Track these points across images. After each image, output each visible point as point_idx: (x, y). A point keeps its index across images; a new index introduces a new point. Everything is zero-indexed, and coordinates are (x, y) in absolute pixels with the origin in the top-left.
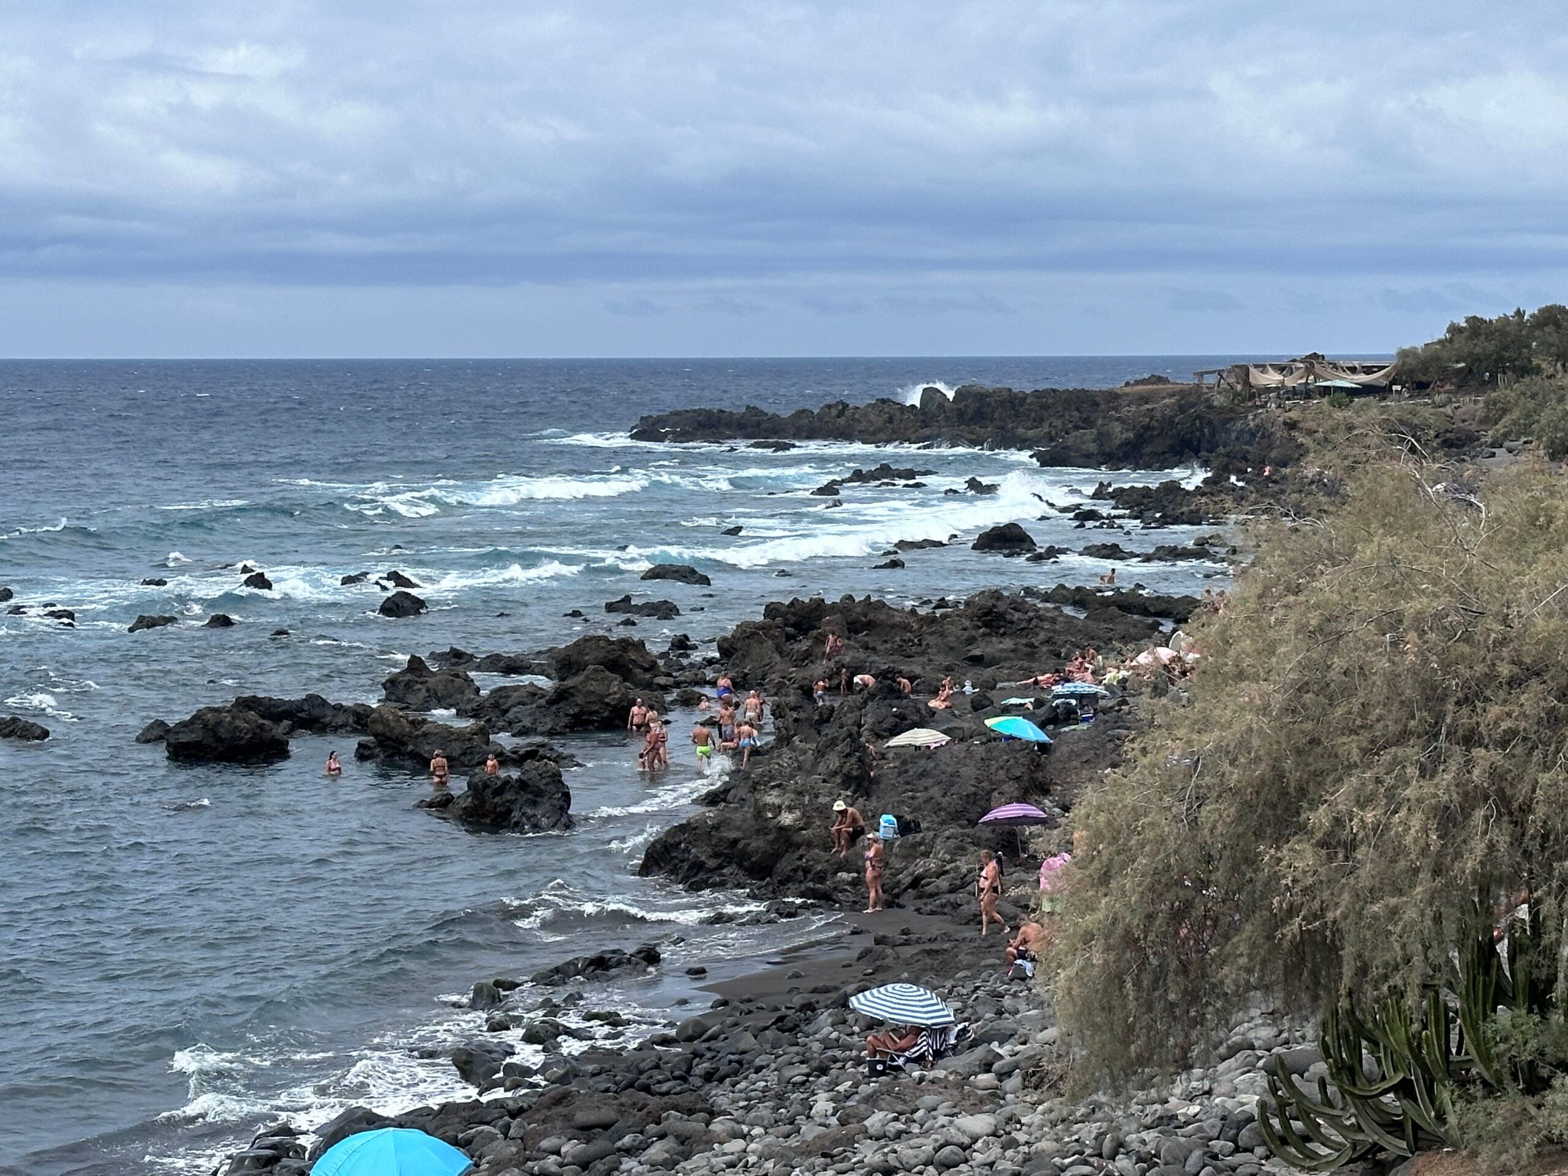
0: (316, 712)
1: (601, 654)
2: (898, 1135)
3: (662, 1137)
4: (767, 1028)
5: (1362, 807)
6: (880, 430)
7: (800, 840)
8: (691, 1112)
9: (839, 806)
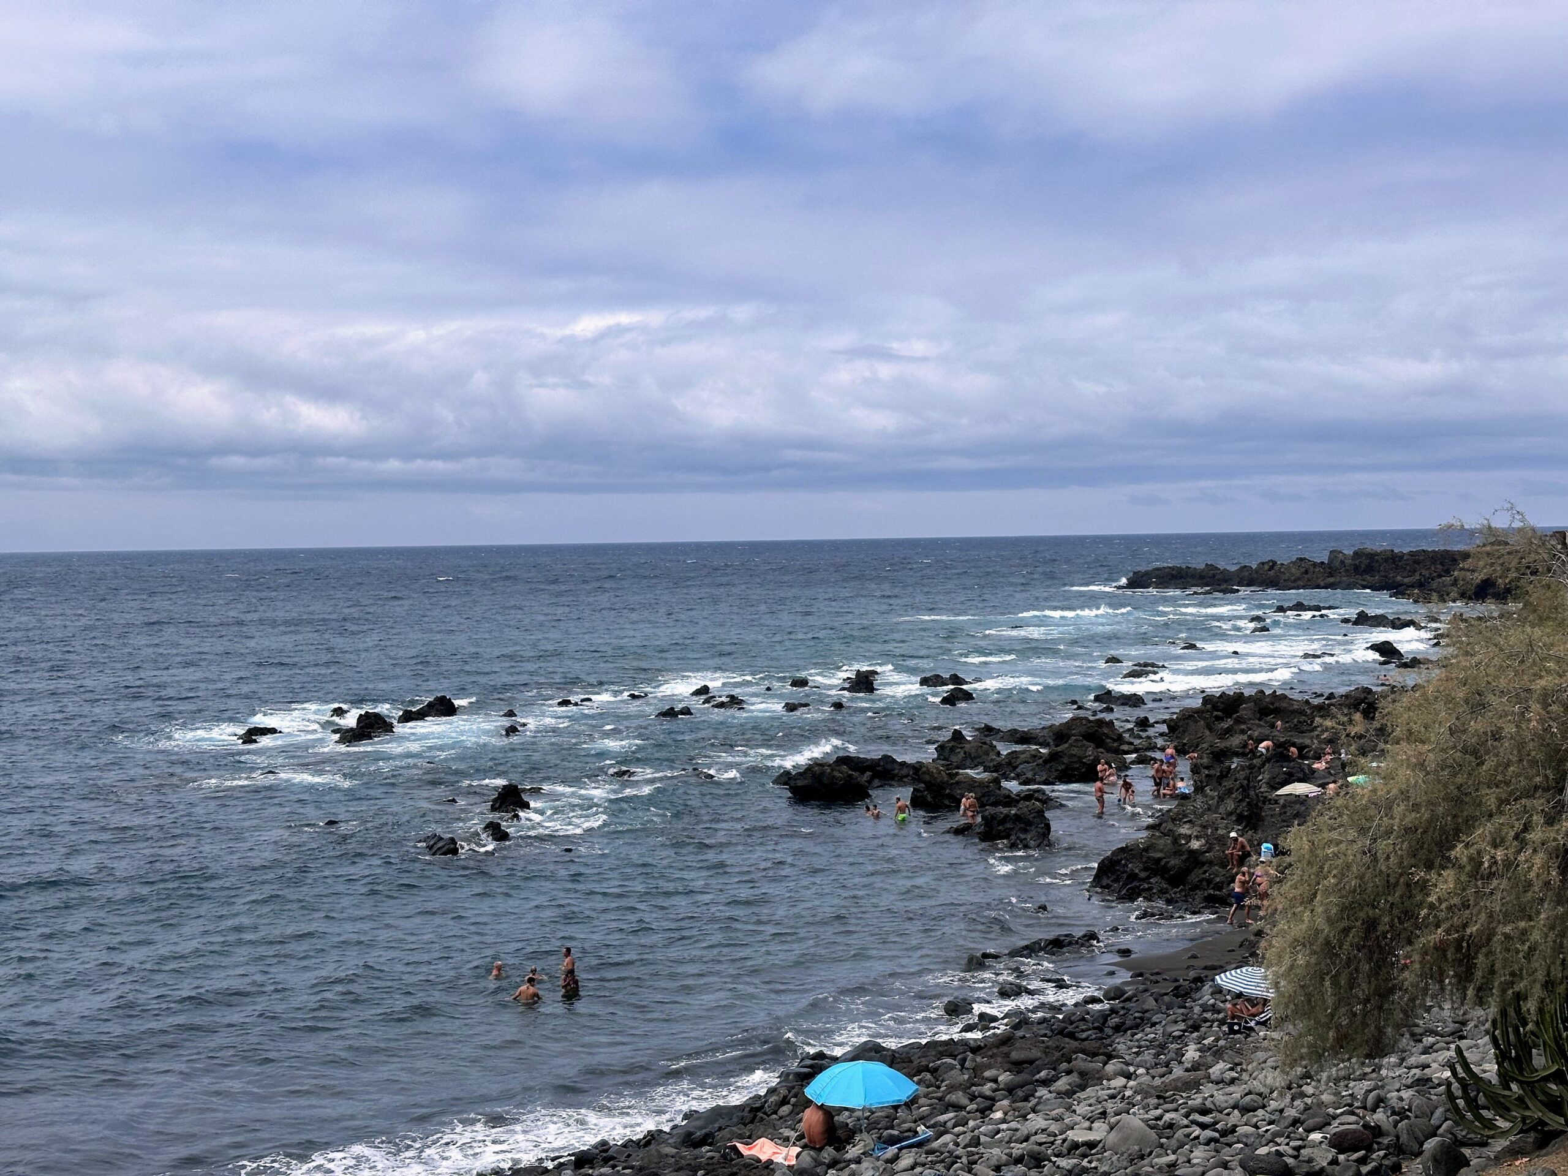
0: (889, 767)
1: (1083, 729)
2: (1233, 1081)
3: (1069, 1072)
4: (1166, 994)
5: (1495, 847)
6: (1299, 579)
7: (1204, 860)
8: (1094, 1055)
9: (1233, 834)
